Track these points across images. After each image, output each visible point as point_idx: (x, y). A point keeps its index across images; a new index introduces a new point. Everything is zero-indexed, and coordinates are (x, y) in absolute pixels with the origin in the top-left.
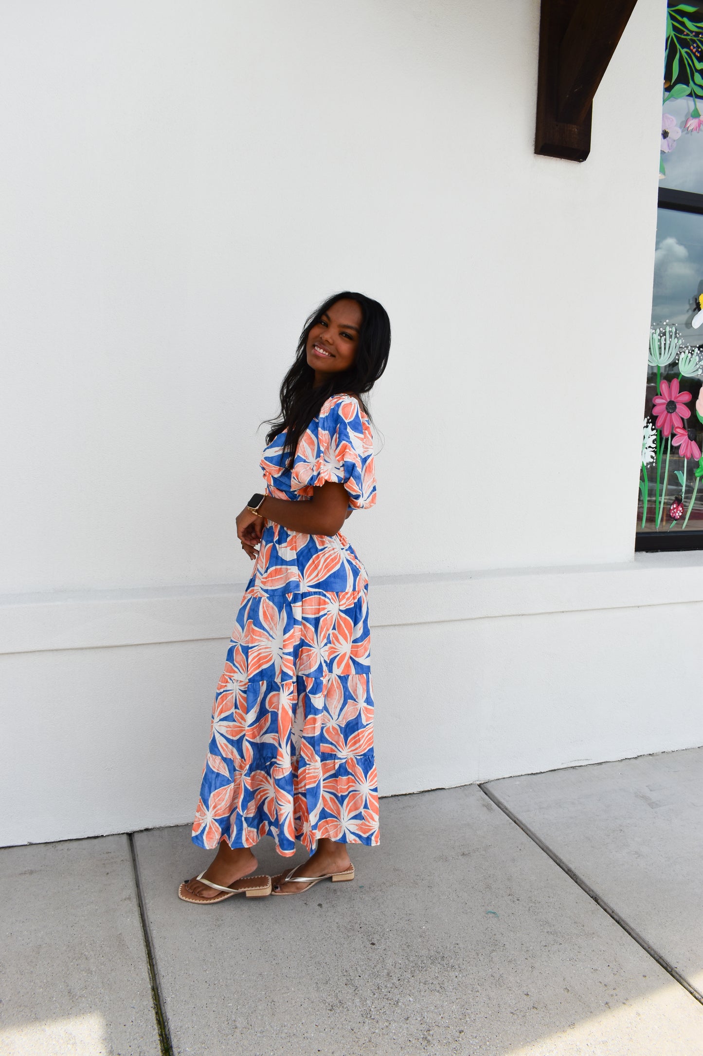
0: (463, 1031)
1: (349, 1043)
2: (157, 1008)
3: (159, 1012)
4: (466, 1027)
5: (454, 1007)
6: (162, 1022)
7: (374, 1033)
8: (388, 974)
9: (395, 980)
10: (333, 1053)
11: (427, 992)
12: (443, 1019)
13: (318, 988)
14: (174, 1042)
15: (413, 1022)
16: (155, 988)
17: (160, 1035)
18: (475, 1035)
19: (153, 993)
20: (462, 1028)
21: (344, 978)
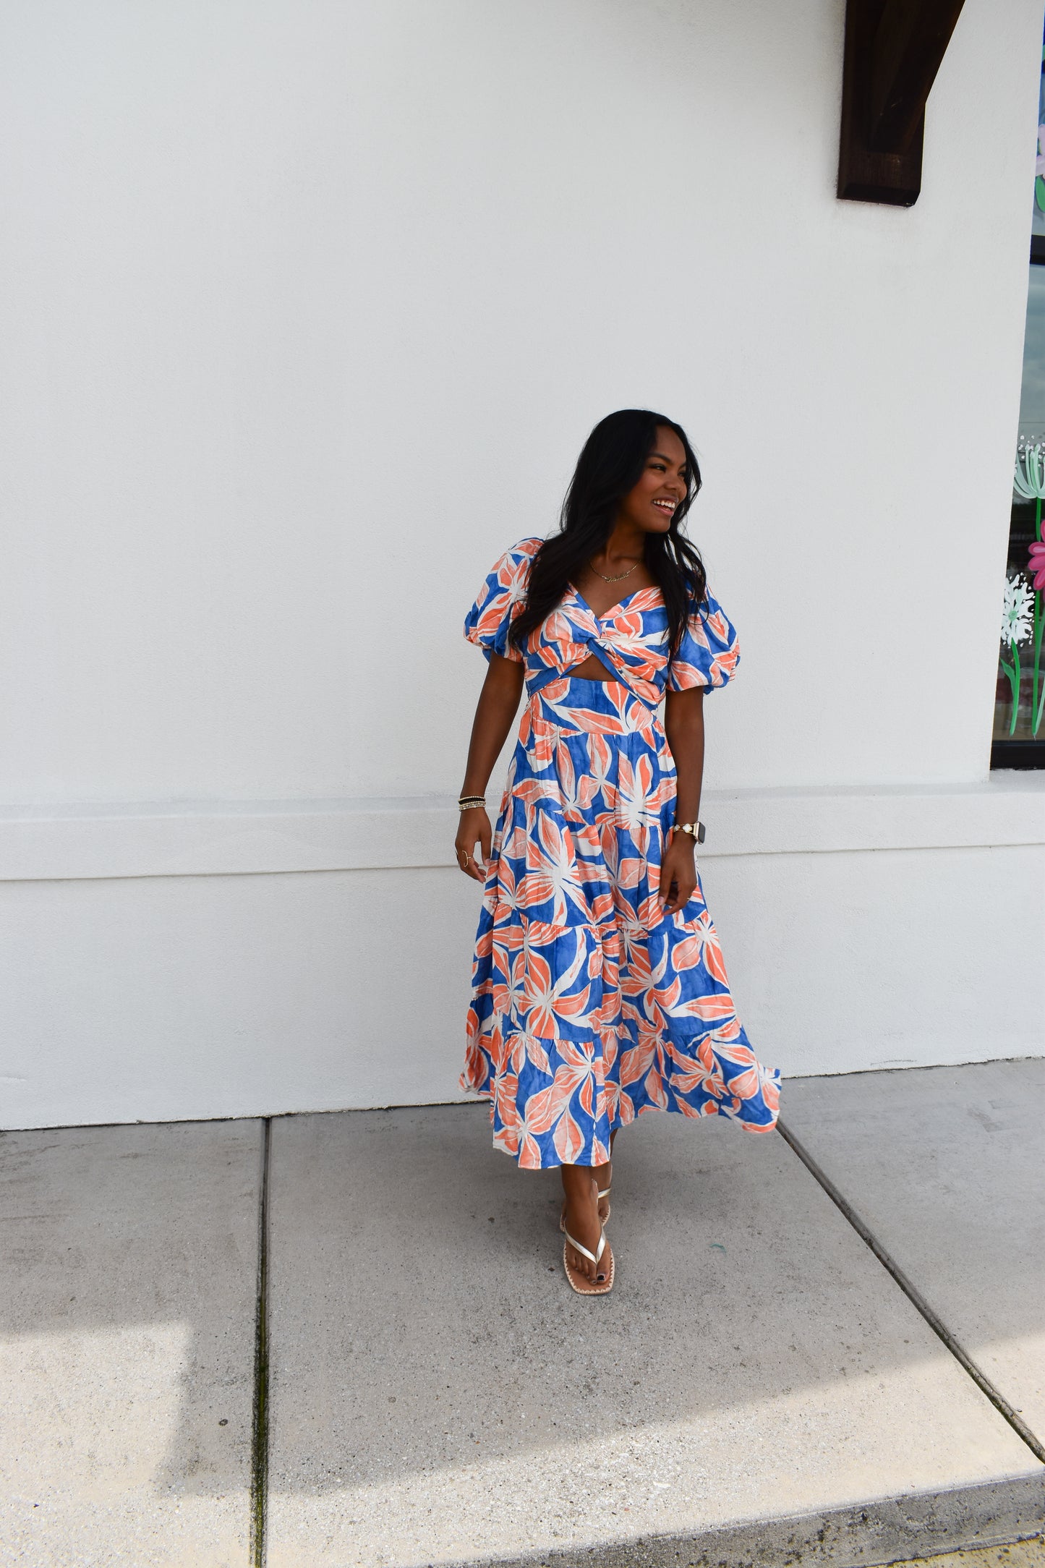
0: (638, 1383)
1: (488, 1382)
2: (261, 1322)
3: (263, 1327)
4: (644, 1379)
5: (636, 1353)
6: (262, 1337)
7: (523, 1373)
8: (559, 1308)
9: (566, 1316)
10: (465, 1391)
11: (605, 1333)
12: (617, 1367)
13: (465, 1316)
14: (272, 1360)
15: (577, 1366)
16: (263, 1299)
17: (256, 1351)
18: (653, 1389)
19: (259, 1304)
20: (638, 1379)
21: (501, 1308)
